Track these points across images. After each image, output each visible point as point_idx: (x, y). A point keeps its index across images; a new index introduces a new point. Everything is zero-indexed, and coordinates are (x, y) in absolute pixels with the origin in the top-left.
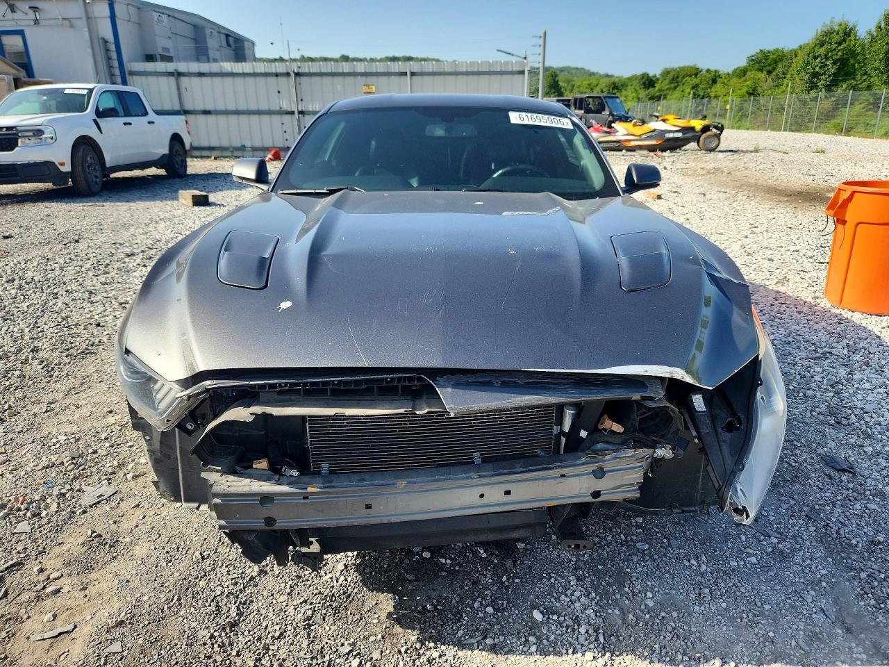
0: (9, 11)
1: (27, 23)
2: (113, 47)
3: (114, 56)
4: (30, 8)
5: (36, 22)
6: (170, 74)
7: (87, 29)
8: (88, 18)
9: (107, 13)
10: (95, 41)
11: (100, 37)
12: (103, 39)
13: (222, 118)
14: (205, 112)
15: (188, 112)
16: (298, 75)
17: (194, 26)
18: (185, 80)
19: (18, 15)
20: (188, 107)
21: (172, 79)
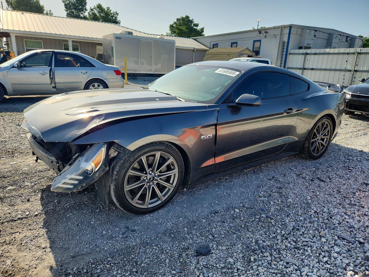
0: (259, 34)
1: (263, 37)
2: (286, 44)
3: (285, 47)
4: (265, 32)
5: (266, 37)
6: (304, 54)
7: (279, 38)
8: (281, 34)
9: (288, 32)
10: (281, 42)
11: (283, 41)
12: (284, 41)
13: (318, 72)
14: (312, 69)
15: (305, 69)
16: (359, 53)
17: (329, 34)
18: (308, 56)
19: (261, 35)
20: (306, 67)
21: (303, 56)
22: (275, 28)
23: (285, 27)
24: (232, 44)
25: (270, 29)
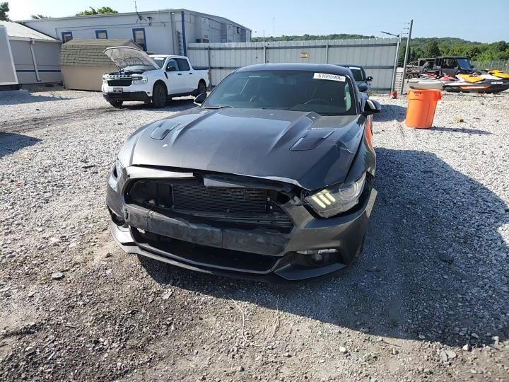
0: (139, 19)
1: (146, 25)
2: (182, 36)
3: (182, 40)
4: (148, 18)
5: (150, 24)
6: (206, 49)
7: (171, 27)
8: (172, 22)
9: (181, 19)
10: (174, 33)
11: (176, 31)
12: (178, 32)
14: (221, 68)
15: (212, 68)
16: (267, 48)
17: (222, 23)
18: (212, 52)
19: (143, 21)
20: (213, 65)
21: (207, 51)
22: (160, 12)
23: (176, 12)
24: (97, 32)
25: (155, 13)
